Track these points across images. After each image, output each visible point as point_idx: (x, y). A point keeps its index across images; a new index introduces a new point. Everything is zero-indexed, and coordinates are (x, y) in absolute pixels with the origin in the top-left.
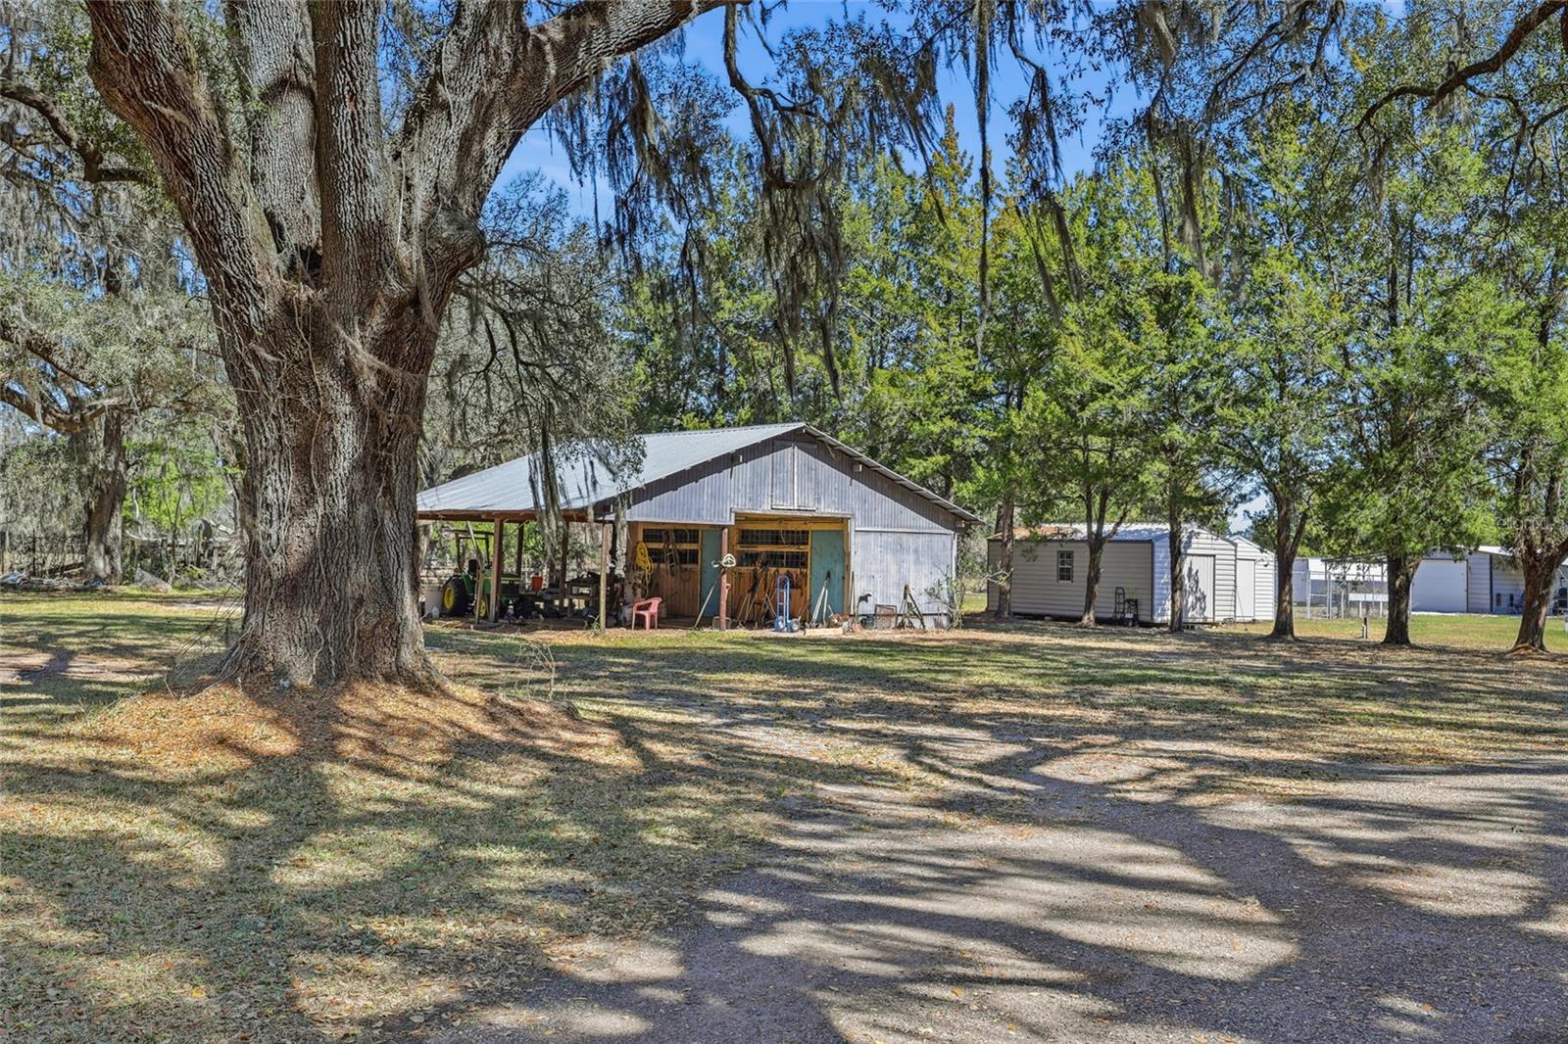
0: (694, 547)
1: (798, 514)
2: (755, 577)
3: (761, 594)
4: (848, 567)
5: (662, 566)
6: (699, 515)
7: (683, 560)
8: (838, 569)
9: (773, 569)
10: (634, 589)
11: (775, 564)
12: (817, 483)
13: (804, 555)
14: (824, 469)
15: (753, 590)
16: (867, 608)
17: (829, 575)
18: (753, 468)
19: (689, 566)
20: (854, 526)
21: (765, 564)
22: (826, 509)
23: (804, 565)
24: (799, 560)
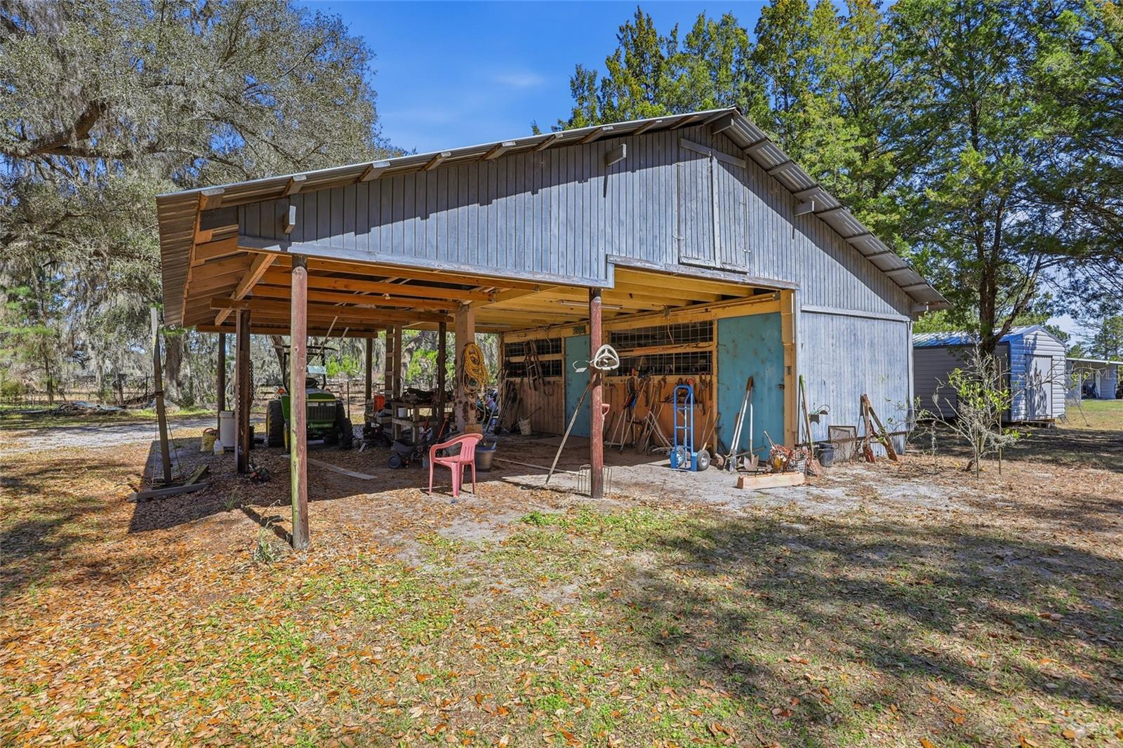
0: (556, 357)
1: (722, 276)
2: (632, 388)
3: (639, 410)
4: (791, 370)
5: (526, 380)
6: (542, 265)
7: (546, 373)
8: (769, 374)
9: (656, 379)
10: (465, 411)
11: (659, 371)
12: (748, 228)
13: (707, 356)
14: (756, 206)
15: (630, 405)
16: (818, 432)
17: (751, 383)
18: (645, 183)
19: (551, 379)
20: (801, 301)
21: (644, 372)
22: (762, 274)
23: (707, 369)
24: (700, 363)
